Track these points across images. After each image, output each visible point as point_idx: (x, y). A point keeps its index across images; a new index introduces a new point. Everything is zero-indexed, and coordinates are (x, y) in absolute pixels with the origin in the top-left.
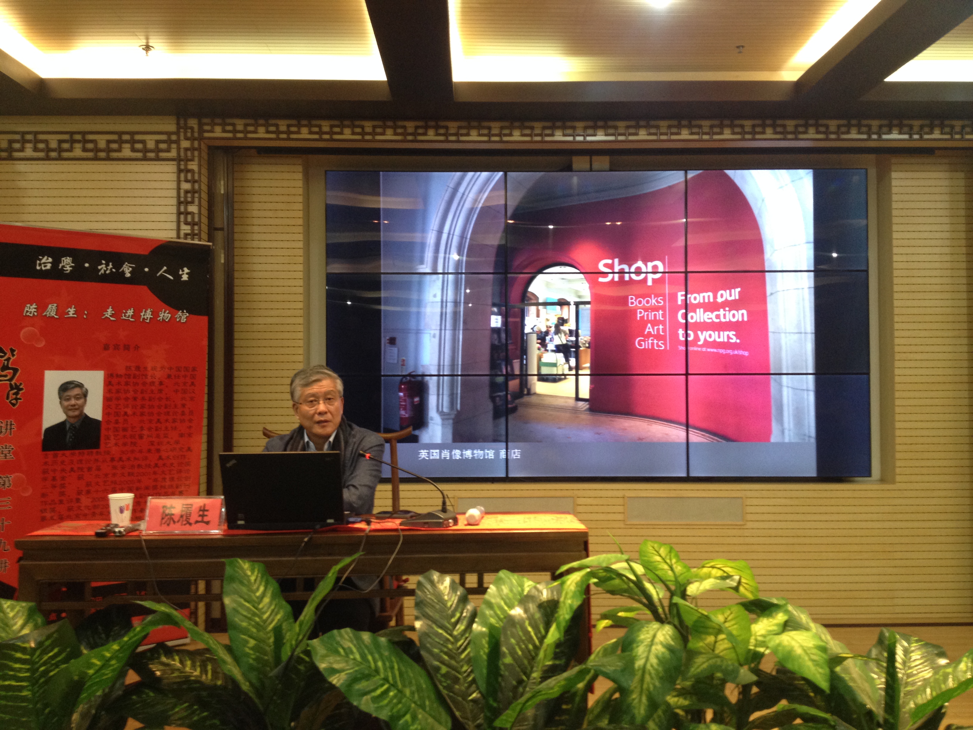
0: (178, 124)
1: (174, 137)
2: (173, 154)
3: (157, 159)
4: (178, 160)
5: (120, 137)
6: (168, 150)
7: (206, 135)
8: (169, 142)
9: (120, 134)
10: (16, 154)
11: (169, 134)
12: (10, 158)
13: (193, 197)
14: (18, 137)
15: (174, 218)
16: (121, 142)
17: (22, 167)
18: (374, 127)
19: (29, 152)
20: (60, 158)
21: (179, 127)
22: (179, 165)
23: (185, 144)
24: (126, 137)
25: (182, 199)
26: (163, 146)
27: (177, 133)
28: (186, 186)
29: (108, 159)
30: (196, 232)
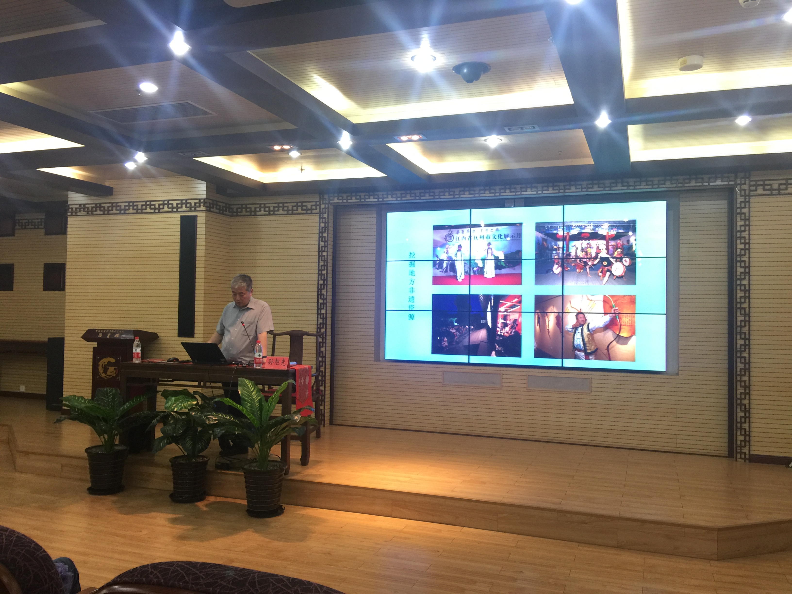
0: (320, 197)
1: (318, 203)
2: (318, 211)
3: (312, 213)
4: (320, 213)
5: (297, 204)
6: (316, 209)
7: (331, 202)
8: (316, 205)
9: (297, 203)
10: (258, 213)
11: (316, 202)
12: (255, 215)
13: (325, 230)
14: (258, 206)
15: (317, 239)
16: (297, 206)
17: (260, 218)
18: (401, 194)
19: (262, 212)
20: (274, 214)
21: (320, 199)
22: (320, 216)
23: (323, 206)
24: (299, 204)
25: (321, 231)
26: (314, 207)
27: (319, 201)
28: (323, 225)
29: (292, 214)
30: (326, 245)
